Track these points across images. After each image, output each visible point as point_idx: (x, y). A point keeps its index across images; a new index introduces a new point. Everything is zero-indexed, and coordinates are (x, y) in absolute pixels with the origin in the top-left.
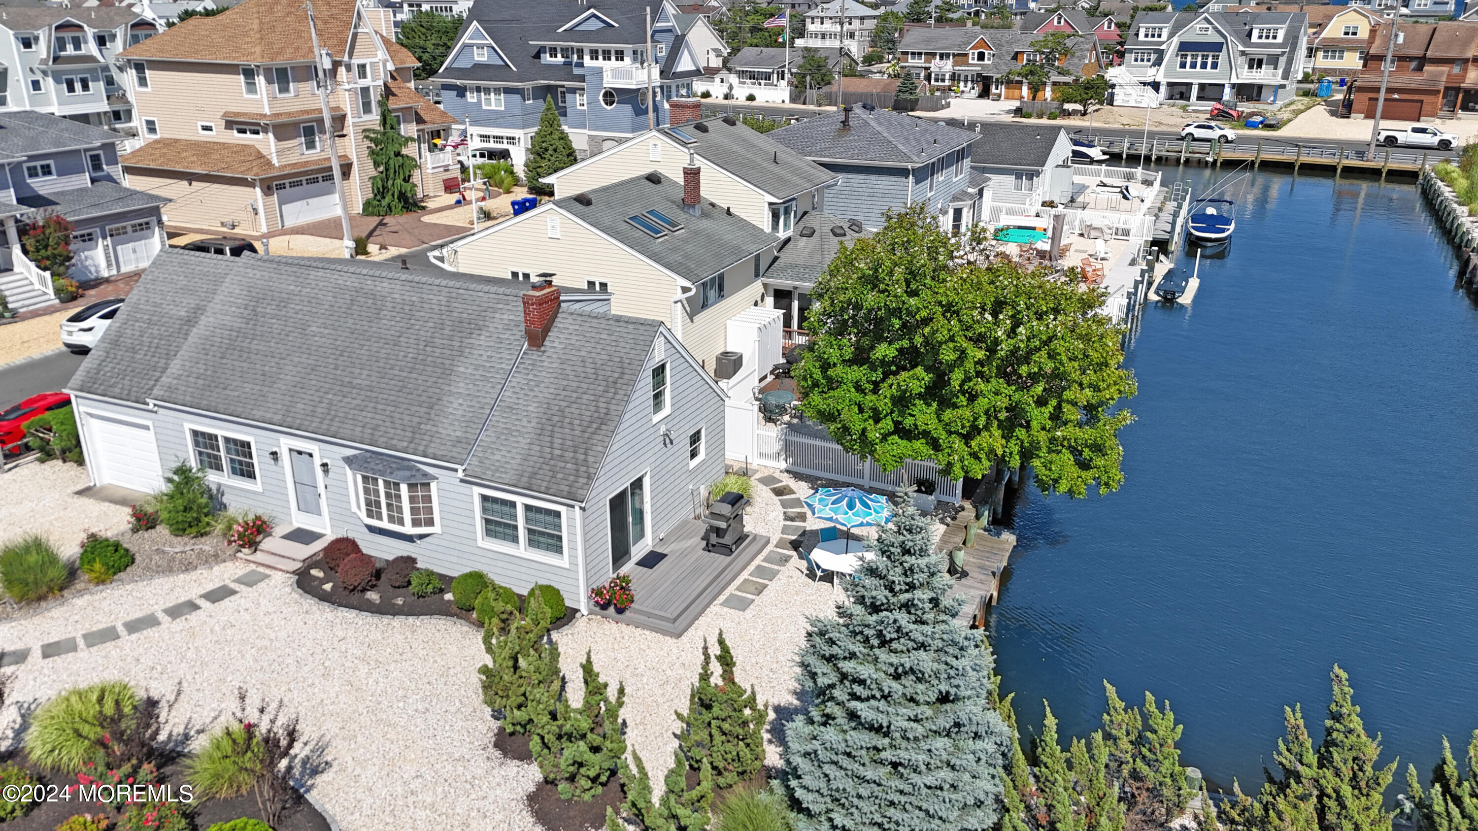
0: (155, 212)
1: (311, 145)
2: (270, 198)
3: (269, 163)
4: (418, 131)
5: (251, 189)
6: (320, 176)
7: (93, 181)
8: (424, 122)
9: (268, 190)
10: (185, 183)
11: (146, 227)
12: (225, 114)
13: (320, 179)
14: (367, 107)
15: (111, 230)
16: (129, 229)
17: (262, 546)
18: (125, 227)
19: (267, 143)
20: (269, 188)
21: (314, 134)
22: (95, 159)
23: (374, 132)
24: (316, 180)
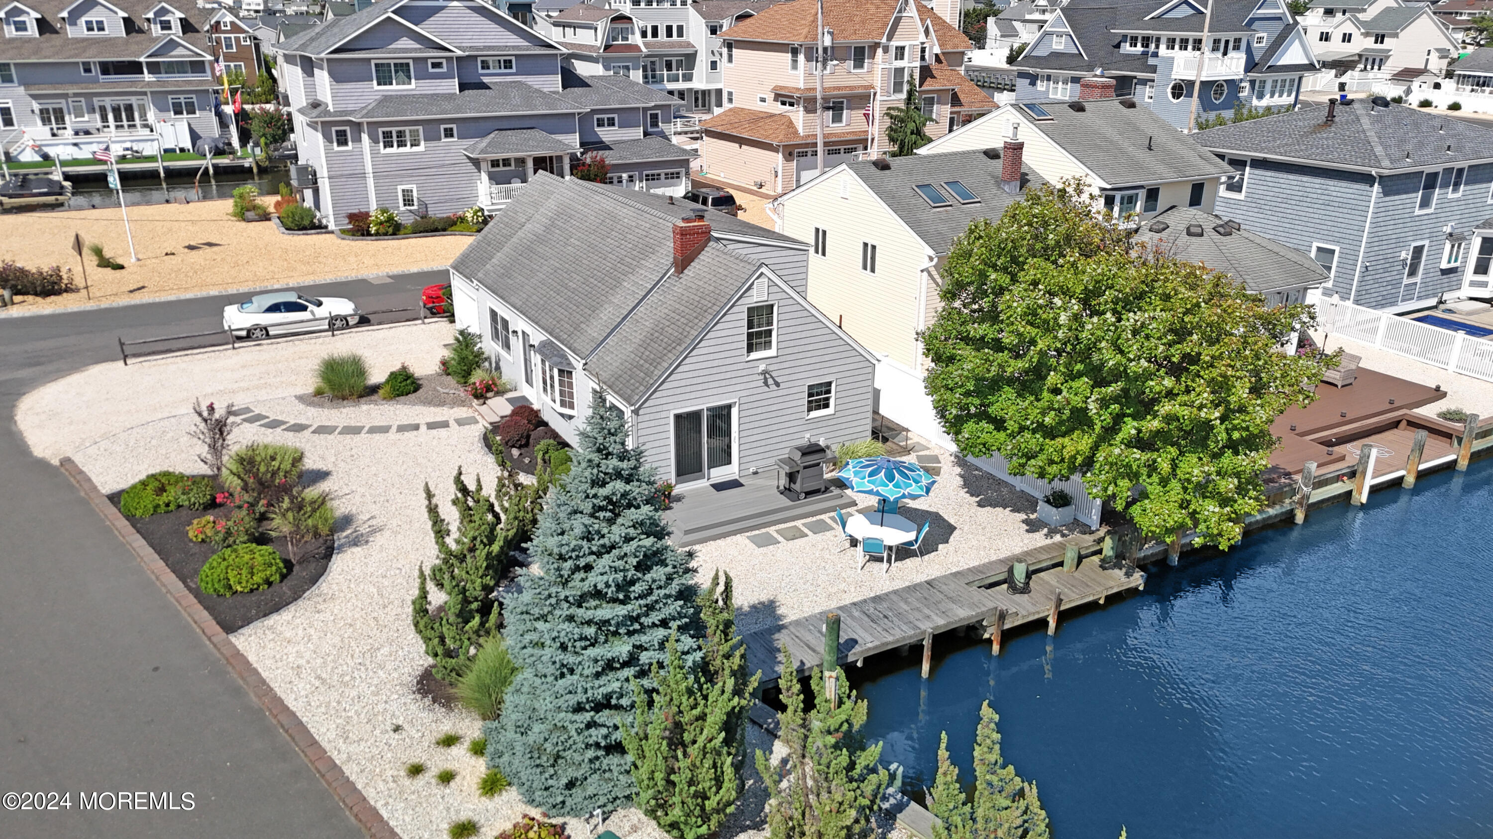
0: (685, 163)
1: (837, 119)
2: (790, 164)
3: (796, 132)
4: (951, 113)
5: (775, 154)
6: (842, 148)
7: (646, 134)
8: (961, 105)
9: (789, 155)
10: (737, 145)
11: (677, 176)
12: (774, 89)
13: (842, 151)
14: (898, 87)
15: (647, 175)
16: (663, 176)
17: (489, 402)
18: (659, 175)
19: (798, 116)
20: (790, 154)
21: (842, 109)
22: (654, 117)
23: (898, 109)
24: (838, 152)
